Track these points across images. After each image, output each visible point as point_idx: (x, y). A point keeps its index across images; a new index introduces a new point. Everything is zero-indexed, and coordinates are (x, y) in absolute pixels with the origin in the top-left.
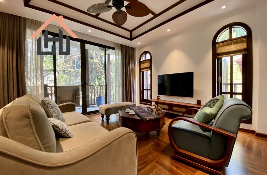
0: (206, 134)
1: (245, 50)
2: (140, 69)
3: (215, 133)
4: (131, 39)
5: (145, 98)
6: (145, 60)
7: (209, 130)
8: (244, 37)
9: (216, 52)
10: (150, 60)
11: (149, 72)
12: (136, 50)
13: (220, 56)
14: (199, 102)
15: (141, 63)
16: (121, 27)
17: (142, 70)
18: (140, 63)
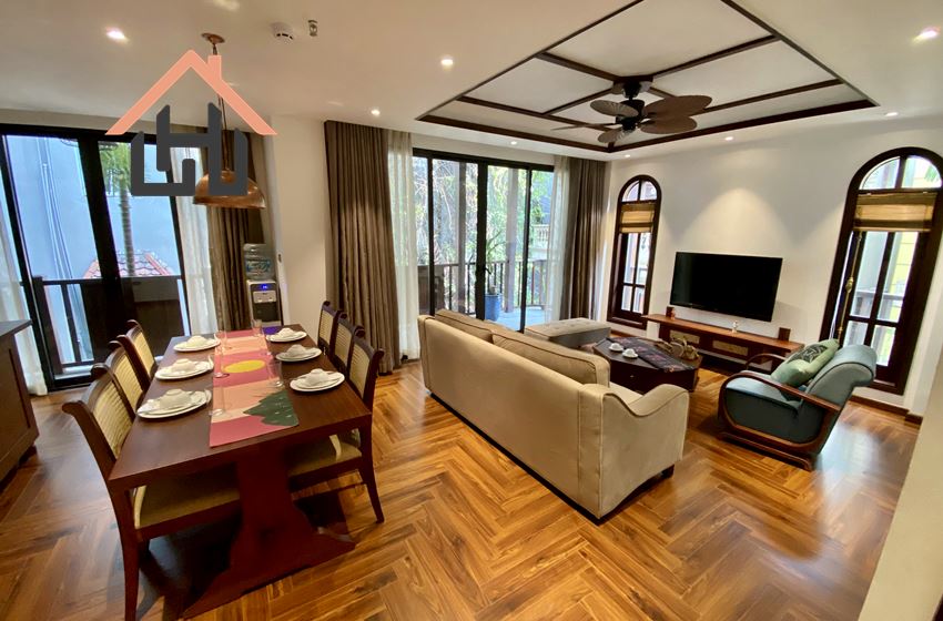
0: (792, 403)
1: (925, 223)
2: (619, 225)
3: (807, 402)
4: (612, 149)
5: (626, 306)
6: (639, 201)
7: (797, 398)
8: (932, 191)
9: (854, 214)
10: (655, 205)
11: (647, 237)
13: (862, 229)
14: (784, 334)
15: (624, 207)
17: (625, 230)
18: (622, 207)
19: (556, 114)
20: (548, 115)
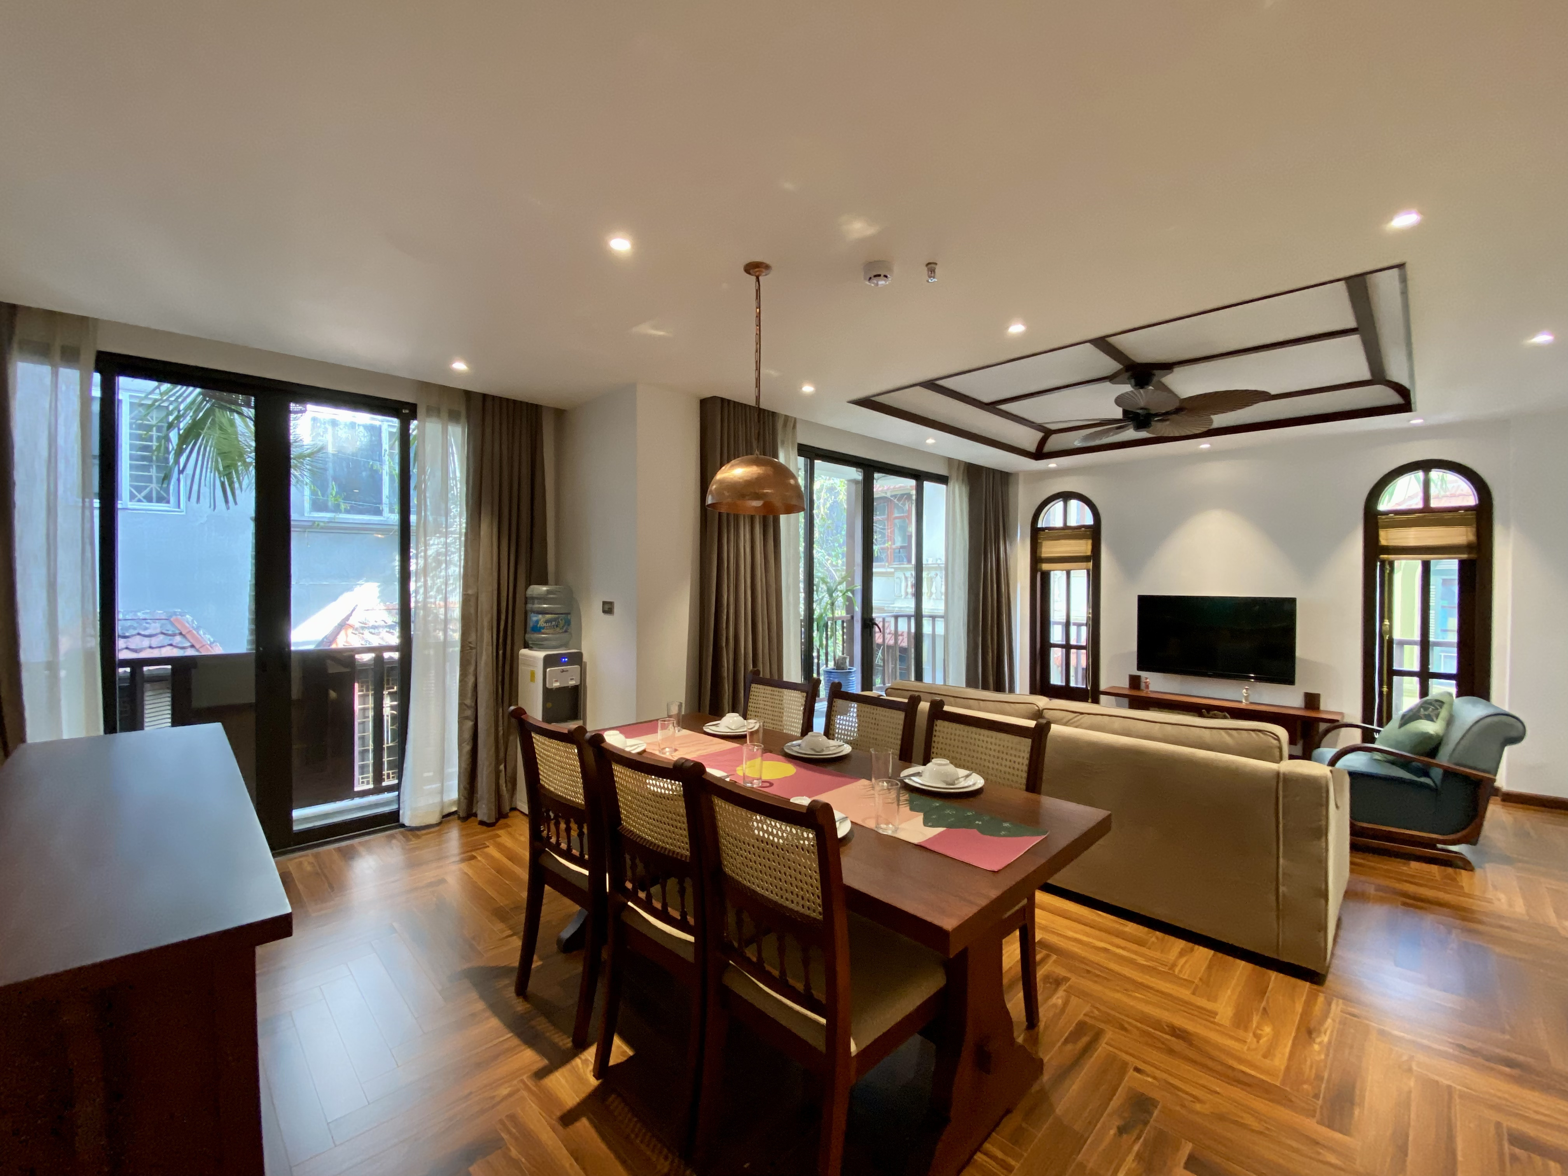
1: (1469, 548)
2: (1036, 560)
4: (1039, 454)
5: (1056, 678)
6: (1066, 527)
8: (1467, 509)
9: (1377, 540)
10: (1094, 533)
11: (1080, 578)
12: (1017, 484)
13: (1391, 557)
14: (1312, 701)
15: (1042, 535)
16: (1000, 410)
17: (1045, 567)
18: (1037, 534)
19: (1003, 407)
20: (992, 407)
